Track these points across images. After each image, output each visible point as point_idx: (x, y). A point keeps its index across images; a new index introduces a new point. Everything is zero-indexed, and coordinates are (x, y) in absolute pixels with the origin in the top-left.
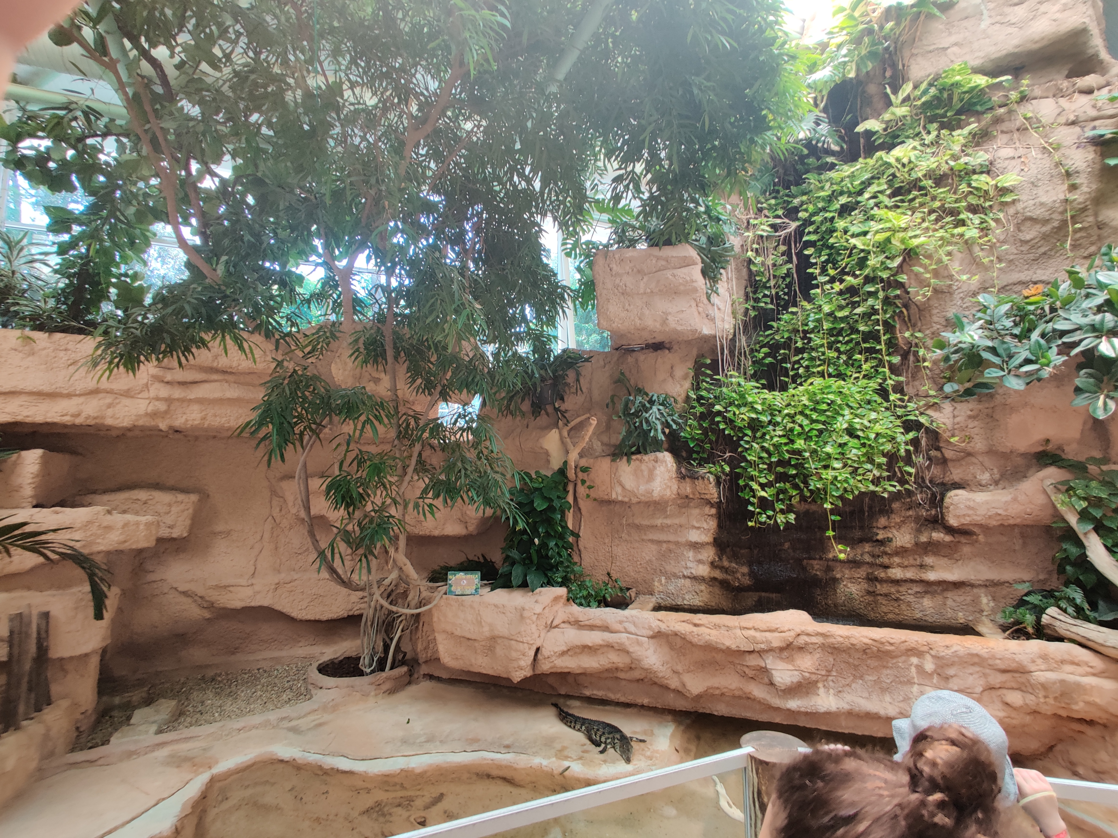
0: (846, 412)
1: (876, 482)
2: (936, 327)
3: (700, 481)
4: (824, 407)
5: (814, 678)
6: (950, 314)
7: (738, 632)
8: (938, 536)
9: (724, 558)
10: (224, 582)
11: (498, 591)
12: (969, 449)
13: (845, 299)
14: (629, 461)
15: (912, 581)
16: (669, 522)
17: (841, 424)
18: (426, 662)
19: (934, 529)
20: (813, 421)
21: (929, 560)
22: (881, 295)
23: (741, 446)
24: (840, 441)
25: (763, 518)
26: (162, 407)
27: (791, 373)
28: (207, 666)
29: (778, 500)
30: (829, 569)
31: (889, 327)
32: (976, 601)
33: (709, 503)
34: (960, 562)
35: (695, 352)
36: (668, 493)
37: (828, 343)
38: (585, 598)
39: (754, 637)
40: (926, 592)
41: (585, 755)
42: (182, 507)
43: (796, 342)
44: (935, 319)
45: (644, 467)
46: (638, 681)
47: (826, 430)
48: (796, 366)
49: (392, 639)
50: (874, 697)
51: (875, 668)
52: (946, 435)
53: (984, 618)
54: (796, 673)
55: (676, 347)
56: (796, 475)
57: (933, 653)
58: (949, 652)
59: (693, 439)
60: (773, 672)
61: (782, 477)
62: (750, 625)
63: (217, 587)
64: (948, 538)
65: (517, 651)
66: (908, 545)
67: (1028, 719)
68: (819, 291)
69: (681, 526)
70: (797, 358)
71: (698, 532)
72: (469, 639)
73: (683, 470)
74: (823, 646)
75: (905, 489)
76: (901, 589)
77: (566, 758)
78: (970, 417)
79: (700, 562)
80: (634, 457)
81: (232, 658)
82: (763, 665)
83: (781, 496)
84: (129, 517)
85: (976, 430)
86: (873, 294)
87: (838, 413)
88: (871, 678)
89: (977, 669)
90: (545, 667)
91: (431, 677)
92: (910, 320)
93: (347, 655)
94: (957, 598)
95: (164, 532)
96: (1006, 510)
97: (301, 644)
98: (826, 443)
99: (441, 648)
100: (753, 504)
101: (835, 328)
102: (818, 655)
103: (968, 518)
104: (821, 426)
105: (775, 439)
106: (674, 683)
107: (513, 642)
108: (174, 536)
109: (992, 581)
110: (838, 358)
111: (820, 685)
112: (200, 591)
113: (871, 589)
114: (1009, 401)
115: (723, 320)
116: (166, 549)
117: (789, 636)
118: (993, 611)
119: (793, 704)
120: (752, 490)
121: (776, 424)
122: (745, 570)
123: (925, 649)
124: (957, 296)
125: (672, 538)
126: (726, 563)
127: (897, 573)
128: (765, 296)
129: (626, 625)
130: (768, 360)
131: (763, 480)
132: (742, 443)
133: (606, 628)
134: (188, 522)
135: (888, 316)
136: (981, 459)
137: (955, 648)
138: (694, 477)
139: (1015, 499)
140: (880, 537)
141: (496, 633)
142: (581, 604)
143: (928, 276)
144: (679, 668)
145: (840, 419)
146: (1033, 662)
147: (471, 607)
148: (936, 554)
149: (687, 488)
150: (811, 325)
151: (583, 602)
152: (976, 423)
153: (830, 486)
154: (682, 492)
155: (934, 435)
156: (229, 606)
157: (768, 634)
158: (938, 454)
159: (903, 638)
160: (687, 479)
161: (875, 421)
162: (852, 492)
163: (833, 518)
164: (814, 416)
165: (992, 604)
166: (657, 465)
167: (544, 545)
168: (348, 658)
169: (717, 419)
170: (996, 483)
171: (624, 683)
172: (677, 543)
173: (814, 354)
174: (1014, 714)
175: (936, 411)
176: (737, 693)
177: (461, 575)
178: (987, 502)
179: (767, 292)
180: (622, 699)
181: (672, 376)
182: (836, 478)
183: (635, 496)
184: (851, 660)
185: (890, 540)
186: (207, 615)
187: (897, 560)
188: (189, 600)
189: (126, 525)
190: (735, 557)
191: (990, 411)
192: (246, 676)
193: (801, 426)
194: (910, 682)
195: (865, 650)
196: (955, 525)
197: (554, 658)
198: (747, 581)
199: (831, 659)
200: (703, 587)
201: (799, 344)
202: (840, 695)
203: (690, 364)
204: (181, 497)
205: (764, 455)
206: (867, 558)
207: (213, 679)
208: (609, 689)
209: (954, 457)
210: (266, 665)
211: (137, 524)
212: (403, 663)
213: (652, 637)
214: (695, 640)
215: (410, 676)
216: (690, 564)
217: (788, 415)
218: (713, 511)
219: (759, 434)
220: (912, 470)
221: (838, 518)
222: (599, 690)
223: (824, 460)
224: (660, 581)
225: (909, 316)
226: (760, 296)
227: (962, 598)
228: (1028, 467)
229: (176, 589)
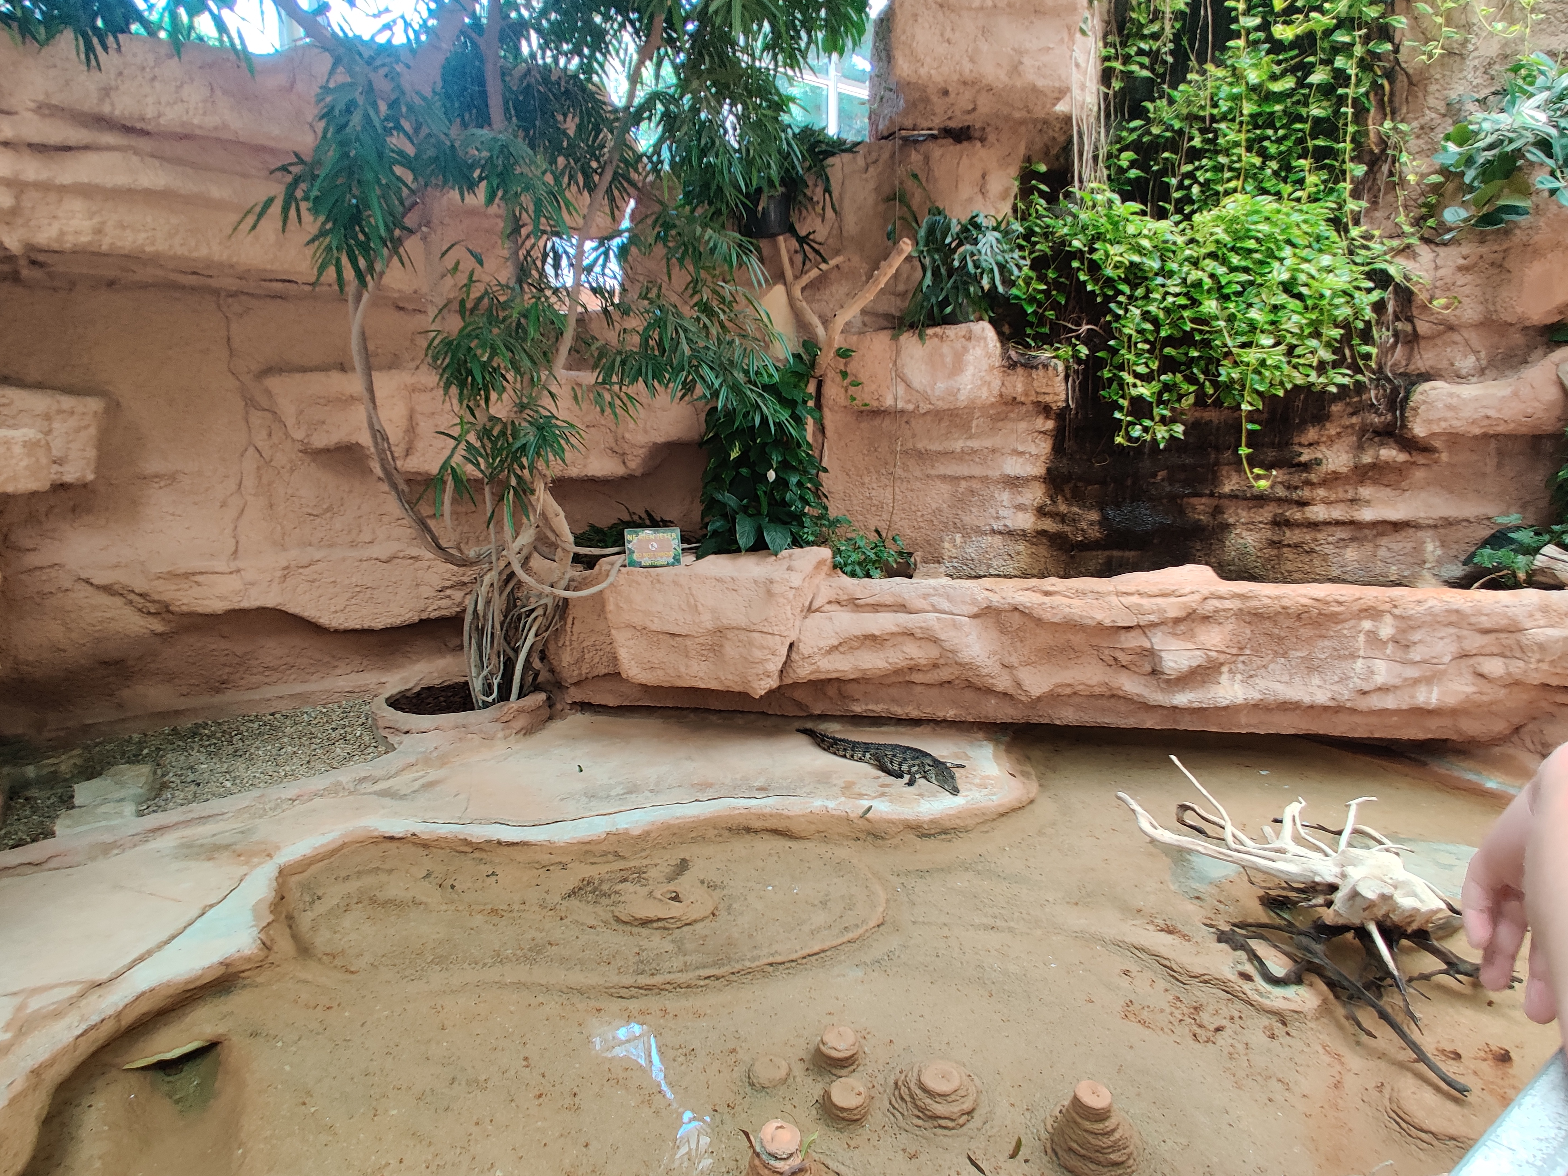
0: (1287, 251)
1: (1321, 368)
2: (1430, 115)
3: (1041, 372)
4: (1251, 244)
5: (1222, 658)
7: (1114, 600)
8: (1389, 453)
9: (1060, 499)
10: (183, 566)
11: (711, 558)
12: (1453, 320)
13: (1279, 63)
14: (921, 338)
15: (1338, 523)
16: (974, 444)
17: (1279, 273)
18: (577, 684)
19: (1382, 444)
20: (1233, 269)
21: (1365, 492)
22: (1359, 50)
23: (1110, 311)
24: (1274, 301)
25: (1136, 432)
27: (1176, 195)
28: (177, 713)
29: (1160, 402)
30: (1218, 511)
31: (1360, 111)
32: (1418, 549)
33: (1048, 411)
34: (1407, 494)
35: (1022, 150)
36: (984, 393)
37: (1248, 140)
38: (860, 564)
39: (1141, 605)
40: (1352, 539)
41: (887, 790)
42: (72, 422)
43: (1191, 139)
44: (1431, 101)
45: (946, 348)
46: (941, 684)
47: (1252, 283)
48: (1186, 183)
49: (517, 651)
50: (1297, 680)
51: (1309, 640)
52: (1423, 296)
53: (1425, 572)
54: (1198, 653)
55: (991, 137)
56: (1200, 357)
57: (1397, 612)
58: (1421, 609)
59: (1032, 300)
60: (1163, 654)
61: (1168, 365)
62: (1132, 589)
63: (173, 576)
64: (1402, 457)
65: (762, 647)
66: (1344, 470)
67: (1504, 694)
68: (1240, 43)
69: (994, 451)
70: (1189, 168)
71: (1021, 460)
72: (674, 635)
73: (1012, 354)
74: (1239, 614)
75: (1357, 381)
76: (1320, 536)
78: (1460, 269)
79: (1020, 507)
80: (931, 331)
81: (218, 699)
82: (1148, 645)
83: (1166, 396)
85: (1467, 290)
86: (1346, 49)
87: (1273, 256)
88: (1299, 654)
89: (1452, 630)
90: (803, 672)
91: (584, 706)
92: (1391, 101)
93: (426, 683)
94: (1393, 546)
96: (1500, 410)
97: (339, 671)
98: (1250, 305)
99: (623, 654)
100: (1121, 408)
101: (1262, 113)
102: (1231, 627)
103: (1443, 425)
104: (1244, 277)
105: (1170, 299)
106: (1003, 683)
107: (755, 635)
108: (68, 478)
109: (1446, 519)
110: (1263, 167)
111: (1225, 669)
112: (140, 584)
113: (1275, 538)
115: (1084, 88)
116: (52, 507)
117: (1192, 601)
118: (1439, 562)
119: (1182, 699)
120: (1122, 385)
121: (1170, 274)
122: (1094, 516)
123: (1387, 607)
124: (1469, 64)
125: (977, 471)
126: (1063, 508)
127: (1318, 512)
128: (1141, 52)
129: (935, 600)
130: (1135, 173)
131: (1142, 369)
132: (1113, 306)
133: (902, 607)
134: (92, 453)
135: (1362, 90)
136: (1466, 335)
137: (1430, 603)
138: (1030, 366)
139: (1516, 393)
140: (1304, 458)
141: (725, 622)
142: (853, 575)
143: (1438, 20)
144: (1014, 660)
145: (1276, 264)
146: (1531, 616)
147: (675, 583)
148: (1375, 482)
149: (1018, 384)
150: (1223, 106)
151: (857, 568)
152: (1469, 278)
153: (1251, 376)
154: (1009, 392)
155: (1405, 295)
156: (200, 610)
157: (1159, 600)
158: (1408, 328)
159: (1357, 595)
160: (1020, 370)
161: (1329, 270)
162: (1282, 383)
163: (1250, 426)
164: (1235, 260)
165: (1439, 552)
166: (969, 344)
167: (782, 483)
168: (429, 689)
169: (1075, 264)
170: (1482, 371)
171: (919, 689)
172: (985, 480)
173: (1221, 160)
174: (1488, 688)
175: (1408, 258)
176: (1097, 691)
177: (647, 534)
178: (1475, 399)
179: (1144, 46)
180: (915, 714)
181: (983, 190)
182: (1263, 363)
183: (927, 399)
184: (1276, 631)
185: (1318, 462)
186: (158, 626)
187: (1321, 492)
188: (118, 601)
190: (1077, 497)
191: (1498, 256)
192: (256, 725)
193: (1212, 276)
194: (1354, 656)
195: (1301, 616)
196: (1422, 435)
197: (817, 658)
198: (1095, 533)
199: (1248, 631)
200: (1021, 547)
201: (1197, 143)
202: (1250, 681)
203: (1015, 171)
205: (1148, 326)
206: (1281, 492)
207: (194, 733)
208: (893, 700)
209: (1429, 333)
210: (284, 707)
212: (536, 688)
213: (975, 616)
214: (1047, 616)
215: (550, 707)
216: (1003, 512)
217: (1188, 259)
218: (1050, 425)
219: (1140, 292)
220: (1374, 351)
221: (1257, 427)
222: (877, 703)
223: (1243, 334)
224: (953, 540)
225: (1392, 94)
226: (1133, 50)
227: (1401, 545)
228: (1530, 348)
229: (87, 582)
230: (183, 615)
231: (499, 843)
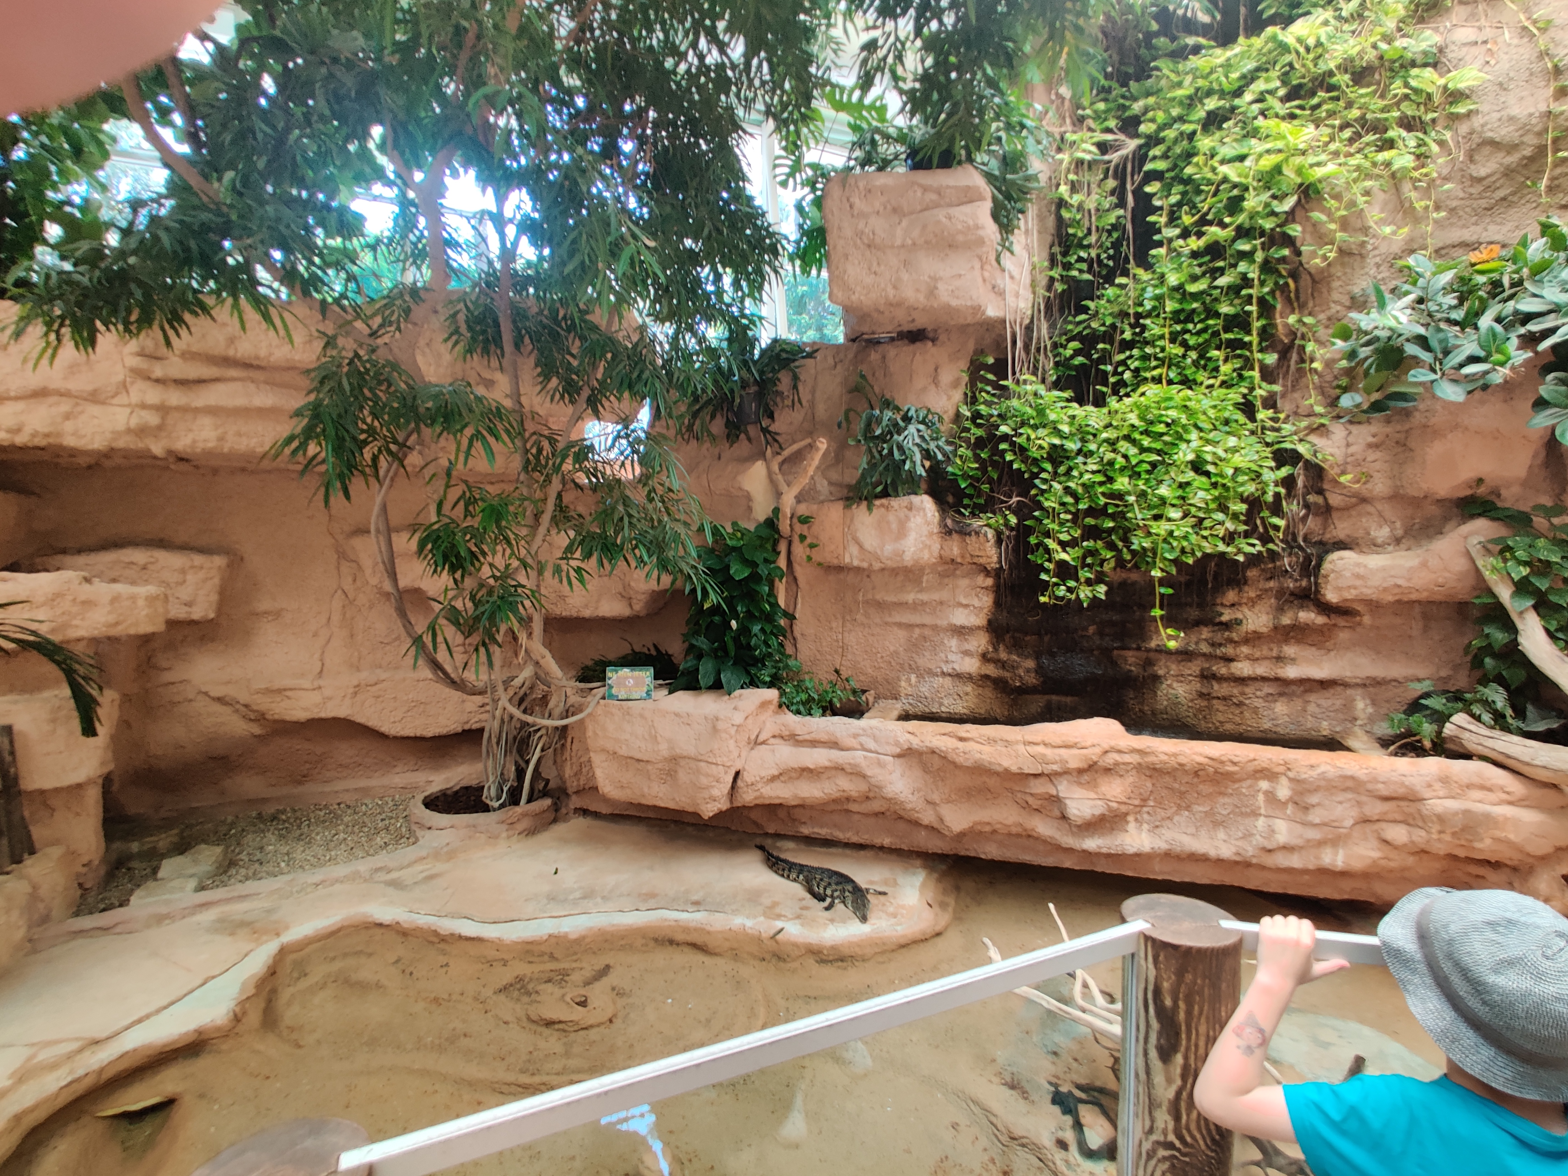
0: (1194, 435)
1: (1228, 539)
2: (1335, 308)
3: (974, 538)
4: (1161, 428)
5: (1124, 808)
6: (1357, 290)
7: (1021, 748)
8: (1307, 616)
9: (1001, 647)
10: (277, 685)
11: (680, 694)
12: (1365, 493)
13: (1200, 265)
14: (870, 508)
15: (1264, 679)
16: (924, 597)
17: (1185, 454)
18: (577, 792)
19: (1301, 607)
20: (1143, 450)
21: (1290, 650)
22: (1259, 256)
23: (1035, 486)
24: (1182, 479)
25: (1061, 591)
26: (153, 419)
27: (1112, 380)
28: (265, 800)
29: (1084, 565)
30: (1149, 663)
31: (1265, 308)
32: (1348, 706)
33: (985, 570)
34: (1332, 653)
35: (971, 346)
36: (926, 555)
37: (1171, 333)
38: (804, 703)
39: (1044, 755)
40: (1281, 694)
41: (804, 912)
42: (201, 575)
43: (1123, 332)
44: (1335, 296)
45: (891, 517)
46: (877, 814)
47: (1163, 462)
48: (1120, 369)
49: (527, 762)
50: (1203, 832)
51: (1209, 796)
52: (1333, 472)
53: (1356, 729)
54: (1100, 803)
55: (943, 337)
56: (1113, 528)
57: (1291, 774)
58: (1314, 773)
59: (965, 476)
60: (1068, 802)
61: (1092, 533)
62: (1038, 739)
63: (269, 691)
64: (1320, 620)
65: (707, 775)
66: (1264, 630)
67: (1411, 860)
68: (1162, 251)
69: (941, 603)
70: (1122, 357)
71: (966, 611)
72: (638, 760)
73: (949, 522)
74: (1139, 767)
75: (1269, 550)
76: (1248, 690)
77: (779, 917)
78: (1370, 446)
79: (967, 653)
80: (878, 502)
81: (300, 789)
82: (1054, 793)
83: (1089, 560)
84: (119, 588)
85: (1378, 465)
86: (1247, 256)
87: (1181, 438)
88: (1201, 809)
89: (1349, 795)
90: (747, 797)
91: (584, 812)
92: (1297, 298)
93: (465, 783)
94: (1323, 702)
95: (178, 612)
96: (1409, 580)
97: (397, 770)
98: (1161, 482)
99: (599, 773)
100: (1047, 571)
101: (1183, 310)
102: (1131, 779)
103: (1354, 592)
104: (1154, 457)
105: (1087, 476)
106: (927, 817)
107: (703, 764)
108: (195, 617)
109: (1374, 679)
110: (1184, 356)
111: (1130, 818)
112: (244, 697)
113: (1205, 691)
114: (1433, 421)
115: (1017, 295)
116: (186, 637)
117: (1093, 754)
118: (1371, 720)
119: (1092, 844)
120: (1047, 551)
121: (1089, 454)
122: (1030, 664)
123: (1281, 769)
124: (1371, 261)
125: (928, 620)
126: (1003, 655)
127: (1243, 668)
128: (1080, 260)
129: (863, 739)
130: (1079, 360)
131: (1064, 537)
132: (1037, 482)
133: (834, 745)
134: (214, 597)
135: (1266, 290)
136: (1380, 507)
137: (1322, 768)
138: (964, 532)
139: (1424, 565)
140: (1225, 618)
141: (678, 751)
142: (798, 712)
143: (1333, 226)
144: (936, 797)
145: (1183, 446)
146: (1429, 786)
147: (642, 716)
148: (1299, 642)
149: (954, 548)
150: (1148, 305)
151: (802, 708)
152: (1378, 455)
153: (1161, 545)
154: (947, 554)
155: (1316, 472)
156: (288, 718)
157: (1062, 751)
158: (1319, 500)
159: (1252, 756)
160: (955, 536)
161: (1235, 450)
162: (1193, 553)
163: (1163, 590)
164: (1146, 442)
165: (1370, 710)
166: (911, 514)
167: (744, 630)
168: (467, 788)
169: (1003, 446)
170: (1398, 541)
171: (856, 817)
172: (935, 628)
173: (1148, 350)
174: (1393, 854)
175: (1321, 436)
176: (1014, 830)
177: (626, 671)
178: (1384, 569)
179: (1083, 254)
180: (855, 839)
181: (936, 382)
182: (1171, 533)
183: (878, 559)
184: (1176, 786)
185: (1238, 622)
186: (257, 730)
187: (1245, 650)
188: (227, 710)
189: (115, 599)
190: (1016, 646)
191: (1401, 436)
192: (322, 813)
193: (1125, 457)
194: (1255, 814)
195: (1198, 772)
196: (1334, 600)
197: (760, 786)
198: (1032, 680)
199: (1149, 785)
200: (969, 688)
201: (1128, 335)
202: (1157, 831)
203: (964, 364)
204: (198, 559)
205: (1069, 500)
206: (1205, 648)
207: (274, 818)
208: (835, 826)
209: (1342, 504)
210: (348, 798)
211: (133, 598)
212: (545, 794)
213: (899, 756)
214: (960, 760)
215: (557, 811)
216: (951, 657)
217: (1107, 441)
218: (990, 582)
219: (1062, 469)
220: (1281, 523)
221: (1170, 591)
222: (822, 827)
223: (1155, 507)
224: (909, 680)
225: (1297, 291)
226: (1073, 259)
227: (1330, 702)
228: (1446, 519)
229: (206, 694)
230: (276, 721)
231: (460, 937)
